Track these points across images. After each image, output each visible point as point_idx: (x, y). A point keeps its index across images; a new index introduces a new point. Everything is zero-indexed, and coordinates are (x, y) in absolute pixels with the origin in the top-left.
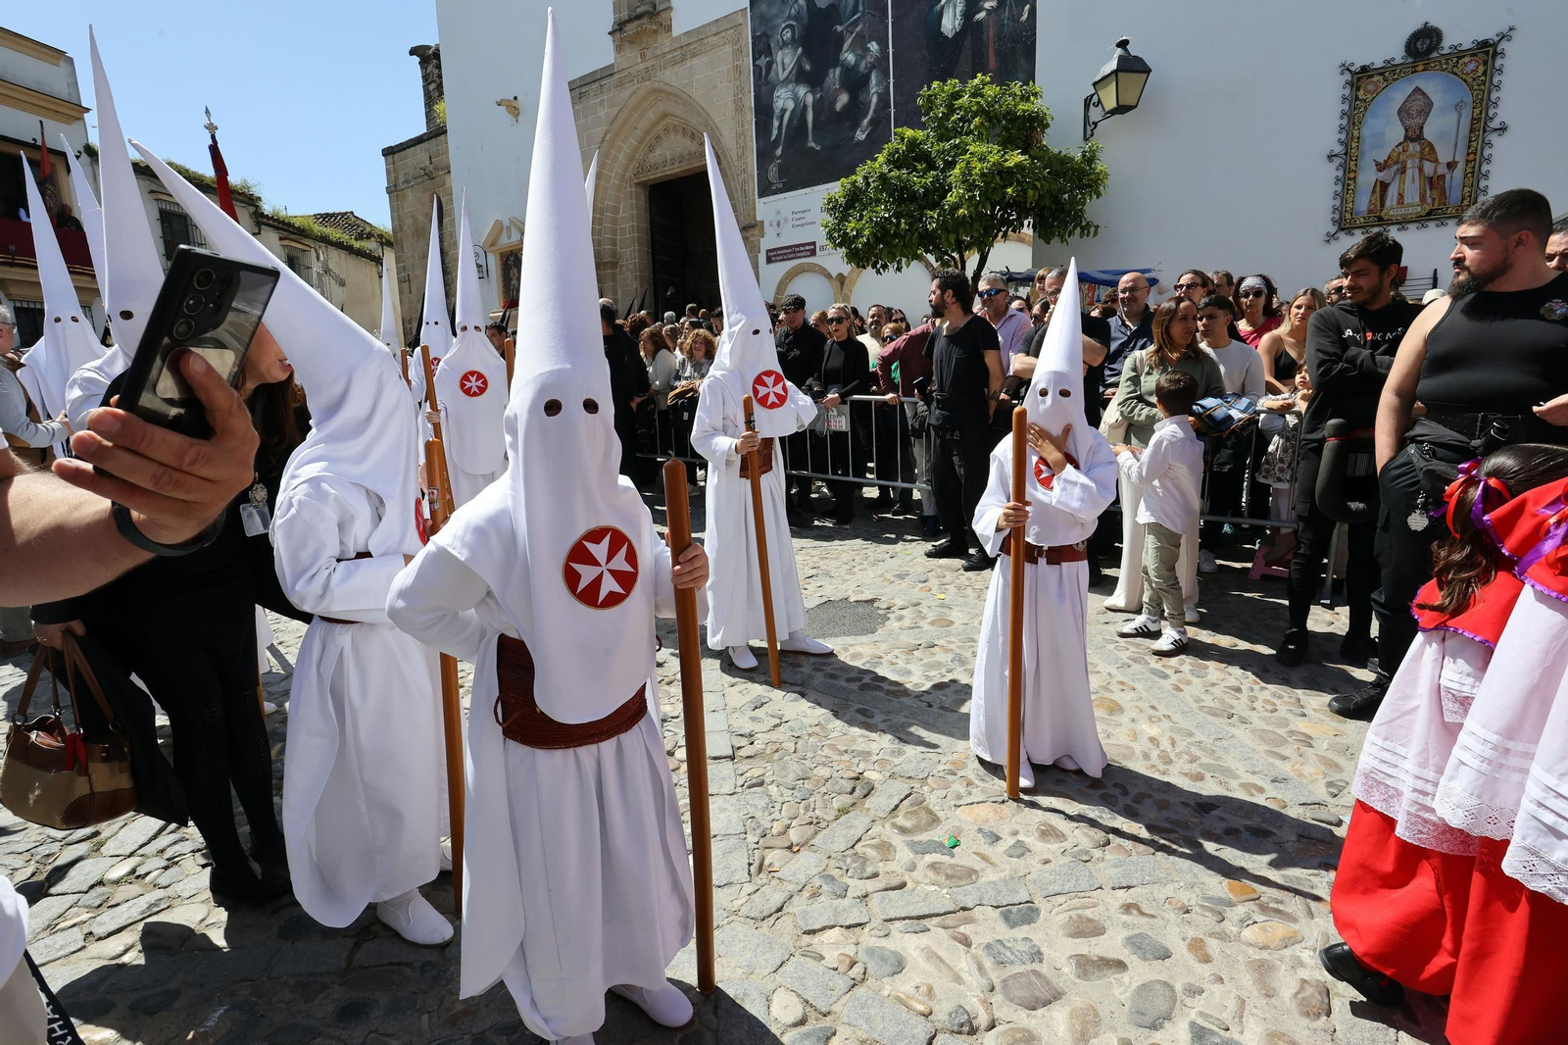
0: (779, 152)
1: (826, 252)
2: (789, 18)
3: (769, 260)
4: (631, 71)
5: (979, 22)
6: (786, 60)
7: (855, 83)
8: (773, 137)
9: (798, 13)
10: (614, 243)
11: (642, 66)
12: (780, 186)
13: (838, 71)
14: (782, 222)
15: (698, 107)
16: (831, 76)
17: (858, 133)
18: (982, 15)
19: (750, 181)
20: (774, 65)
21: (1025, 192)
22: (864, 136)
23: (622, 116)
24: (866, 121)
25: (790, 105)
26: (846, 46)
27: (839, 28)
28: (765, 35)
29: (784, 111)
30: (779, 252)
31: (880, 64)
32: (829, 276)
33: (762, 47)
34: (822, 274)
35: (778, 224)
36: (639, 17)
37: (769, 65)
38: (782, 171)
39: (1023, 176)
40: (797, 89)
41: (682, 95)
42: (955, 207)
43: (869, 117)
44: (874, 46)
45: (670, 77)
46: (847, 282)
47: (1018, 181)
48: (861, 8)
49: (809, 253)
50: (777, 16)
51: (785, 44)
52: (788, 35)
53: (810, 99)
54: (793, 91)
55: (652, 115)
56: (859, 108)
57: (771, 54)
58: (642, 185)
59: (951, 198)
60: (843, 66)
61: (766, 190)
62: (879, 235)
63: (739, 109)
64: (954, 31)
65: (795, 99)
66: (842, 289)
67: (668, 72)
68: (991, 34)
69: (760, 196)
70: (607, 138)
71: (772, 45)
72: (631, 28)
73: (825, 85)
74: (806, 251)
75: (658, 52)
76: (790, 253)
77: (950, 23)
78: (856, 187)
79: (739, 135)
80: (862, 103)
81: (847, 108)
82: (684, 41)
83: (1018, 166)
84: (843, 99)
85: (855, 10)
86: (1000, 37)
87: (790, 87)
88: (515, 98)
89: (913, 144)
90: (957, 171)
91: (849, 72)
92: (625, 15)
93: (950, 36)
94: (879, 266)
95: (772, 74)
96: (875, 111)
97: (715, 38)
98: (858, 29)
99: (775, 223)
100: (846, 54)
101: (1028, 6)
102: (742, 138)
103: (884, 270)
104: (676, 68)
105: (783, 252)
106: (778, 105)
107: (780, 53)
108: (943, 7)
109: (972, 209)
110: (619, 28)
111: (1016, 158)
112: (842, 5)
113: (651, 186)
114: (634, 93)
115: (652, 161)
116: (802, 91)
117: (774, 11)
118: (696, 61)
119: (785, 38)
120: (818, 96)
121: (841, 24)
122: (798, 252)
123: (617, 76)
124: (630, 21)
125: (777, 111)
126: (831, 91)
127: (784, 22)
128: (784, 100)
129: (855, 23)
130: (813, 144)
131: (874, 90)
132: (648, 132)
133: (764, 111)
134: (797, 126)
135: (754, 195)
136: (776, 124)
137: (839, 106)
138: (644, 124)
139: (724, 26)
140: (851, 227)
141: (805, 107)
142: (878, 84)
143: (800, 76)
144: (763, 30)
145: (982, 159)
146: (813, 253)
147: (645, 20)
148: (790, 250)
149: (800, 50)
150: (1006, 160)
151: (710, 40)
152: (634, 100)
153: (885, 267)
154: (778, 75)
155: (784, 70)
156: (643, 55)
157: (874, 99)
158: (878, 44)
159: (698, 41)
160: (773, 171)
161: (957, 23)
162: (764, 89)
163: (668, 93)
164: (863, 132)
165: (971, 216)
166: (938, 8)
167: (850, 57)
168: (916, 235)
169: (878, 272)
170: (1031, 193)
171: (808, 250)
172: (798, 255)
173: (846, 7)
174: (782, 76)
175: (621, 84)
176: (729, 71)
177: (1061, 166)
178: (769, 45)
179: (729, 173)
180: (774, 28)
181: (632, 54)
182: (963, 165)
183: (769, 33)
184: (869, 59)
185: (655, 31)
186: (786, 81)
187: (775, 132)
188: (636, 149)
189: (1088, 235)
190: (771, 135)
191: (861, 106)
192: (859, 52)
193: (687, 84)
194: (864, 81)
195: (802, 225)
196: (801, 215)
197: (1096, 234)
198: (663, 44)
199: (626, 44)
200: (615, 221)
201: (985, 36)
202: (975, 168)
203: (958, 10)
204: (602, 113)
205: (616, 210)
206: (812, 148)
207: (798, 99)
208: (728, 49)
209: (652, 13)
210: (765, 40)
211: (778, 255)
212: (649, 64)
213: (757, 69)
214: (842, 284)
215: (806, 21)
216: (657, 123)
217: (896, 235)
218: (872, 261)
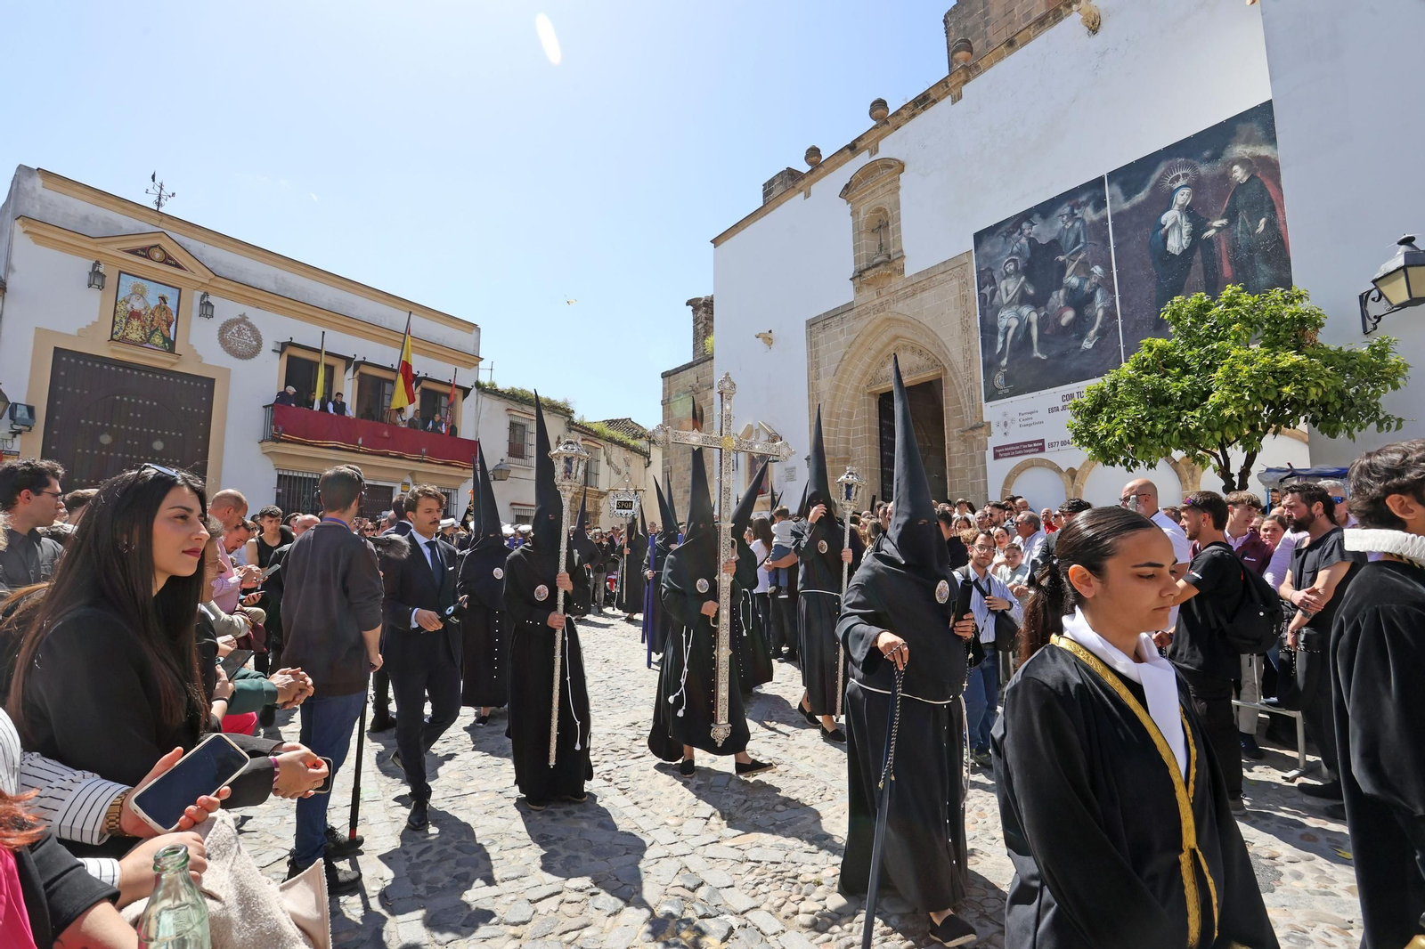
0: (1004, 362)
1: (1056, 448)
2: (1012, 254)
3: (996, 456)
4: (868, 305)
5: (1209, 240)
6: (1009, 287)
7: (1080, 301)
8: (999, 350)
9: (1021, 250)
10: (847, 441)
11: (877, 302)
12: (1007, 391)
13: (1062, 292)
14: (1009, 422)
15: (927, 330)
16: (1055, 297)
17: (1085, 342)
18: (1211, 232)
19: (977, 388)
20: (998, 292)
21: (1306, 390)
22: (1091, 345)
23: (859, 340)
24: (1092, 333)
25: (1015, 323)
26: (1069, 272)
27: (1061, 258)
28: (989, 269)
29: (1008, 328)
30: (1006, 449)
31: (1106, 283)
32: (1059, 470)
33: (987, 278)
34: (1051, 468)
35: (1006, 424)
36: (877, 265)
37: (993, 293)
38: (1008, 378)
39: (1302, 376)
40: (1021, 309)
41: (913, 321)
42: (1219, 407)
43: (1096, 328)
44: (1097, 270)
45: (902, 308)
46: (1078, 475)
47: (1296, 380)
48: (1082, 240)
49: (1037, 450)
50: (1000, 254)
51: (1008, 275)
52: (1011, 267)
53: (1034, 317)
54: (1016, 312)
55: (885, 338)
56: (1084, 321)
57: (995, 284)
58: (873, 394)
59: (1214, 399)
60: (1067, 288)
61: (992, 395)
62: (1133, 435)
63: (966, 329)
64: (1181, 249)
65: (1019, 317)
66: (1073, 483)
67: (900, 305)
68: (1223, 247)
69: (987, 400)
70: (846, 358)
71: (996, 277)
72: (870, 274)
73: (1049, 305)
74: (1034, 447)
75: (892, 290)
76: (1018, 450)
77: (1175, 244)
78: (1104, 393)
79: (965, 351)
80: (1088, 317)
81: (1072, 323)
82: (915, 280)
83: (1296, 366)
84: (1069, 315)
85: (1077, 242)
86: (1234, 249)
87: (1014, 308)
88: (770, 332)
89: (1162, 352)
90: (1219, 374)
91: (1072, 292)
92: (864, 265)
93: (1177, 253)
94: (1129, 464)
95: (996, 299)
96: (1101, 323)
97: (942, 275)
98: (1081, 257)
99: (1002, 424)
100: (1069, 279)
101: (1263, 220)
102: (968, 352)
103: (1134, 467)
104: (908, 301)
105: (1012, 448)
106: (1002, 324)
107: (1004, 282)
108: (1167, 231)
109: (1240, 409)
110: (859, 275)
111: (1289, 359)
112: (1063, 240)
113: (881, 394)
114: (870, 322)
115: (884, 375)
116: (1025, 311)
117: (997, 250)
118: (925, 294)
119: (1008, 270)
120: (1043, 314)
121: (1063, 255)
122: (1026, 449)
123: (856, 310)
124: (868, 269)
125: (1001, 329)
126: (1056, 309)
127: (1007, 257)
128: (1007, 319)
129: (1078, 252)
130: (1039, 355)
131: (1099, 306)
132: (881, 351)
133: (989, 330)
134: (1022, 341)
135: (981, 400)
136: (1000, 339)
137: (1064, 322)
138: (878, 345)
139: (951, 267)
140: (1101, 427)
141: (1029, 324)
142: (1104, 300)
143: (1023, 299)
144: (987, 265)
145: (1248, 361)
146: (1042, 449)
147: (882, 267)
148: (1018, 448)
149: (1023, 278)
150: (1279, 361)
151: (938, 277)
152: (870, 328)
153: (1135, 464)
154: (1001, 299)
155: (1007, 295)
156: (879, 294)
157: (1100, 313)
158: (1101, 267)
159: (928, 278)
160: (999, 379)
161: (1184, 242)
162: (988, 312)
163: (898, 320)
164: (1090, 341)
165: (1239, 416)
166: (1163, 231)
167: (1074, 281)
168: (1176, 433)
169: (1129, 470)
170: (1313, 390)
171: (1036, 447)
172: (1027, 451)
173: (1067, 241)
174: (1005, 300)
175: (859, 315)
176: (955, 299)
177: (1344, 362)
178: (993, 277)
179: (955, 382)
180: (997, 263)
181: (869, 294)
182: (1225, 367)
183: (993, 268)
184: (1093, 280)
185: (890, 275)
186: (1010, 304)
187: (1000, 347)
188: (869, 366)
189: (1388, 428)
190: (996, 348)
191: (1087, 320)
192: (1083, 275)
193: (918, 312)
194: (1090, 298)
195: (1030, 425)
196: (1029, 416)
197: (1398, 427)
198: (896, 283)
199: (865, 286)
200: (849, 424)
201: (1216, 249)
202: (1241, 371)
203: (1184, 232)
204: (842, 339)
205: (850, 415)
206: (1038, 358)
207: (1022, 317)
208: (955, 282)
209: (889, 261)
210: (989, 273)
211: (1007, 452)
212: (884, 299)
213: (982, 298)
214: (1073, 478)
215: (1028, 256)
216: (889, 344)
217: (1152, 435)
218: (1122, 459)
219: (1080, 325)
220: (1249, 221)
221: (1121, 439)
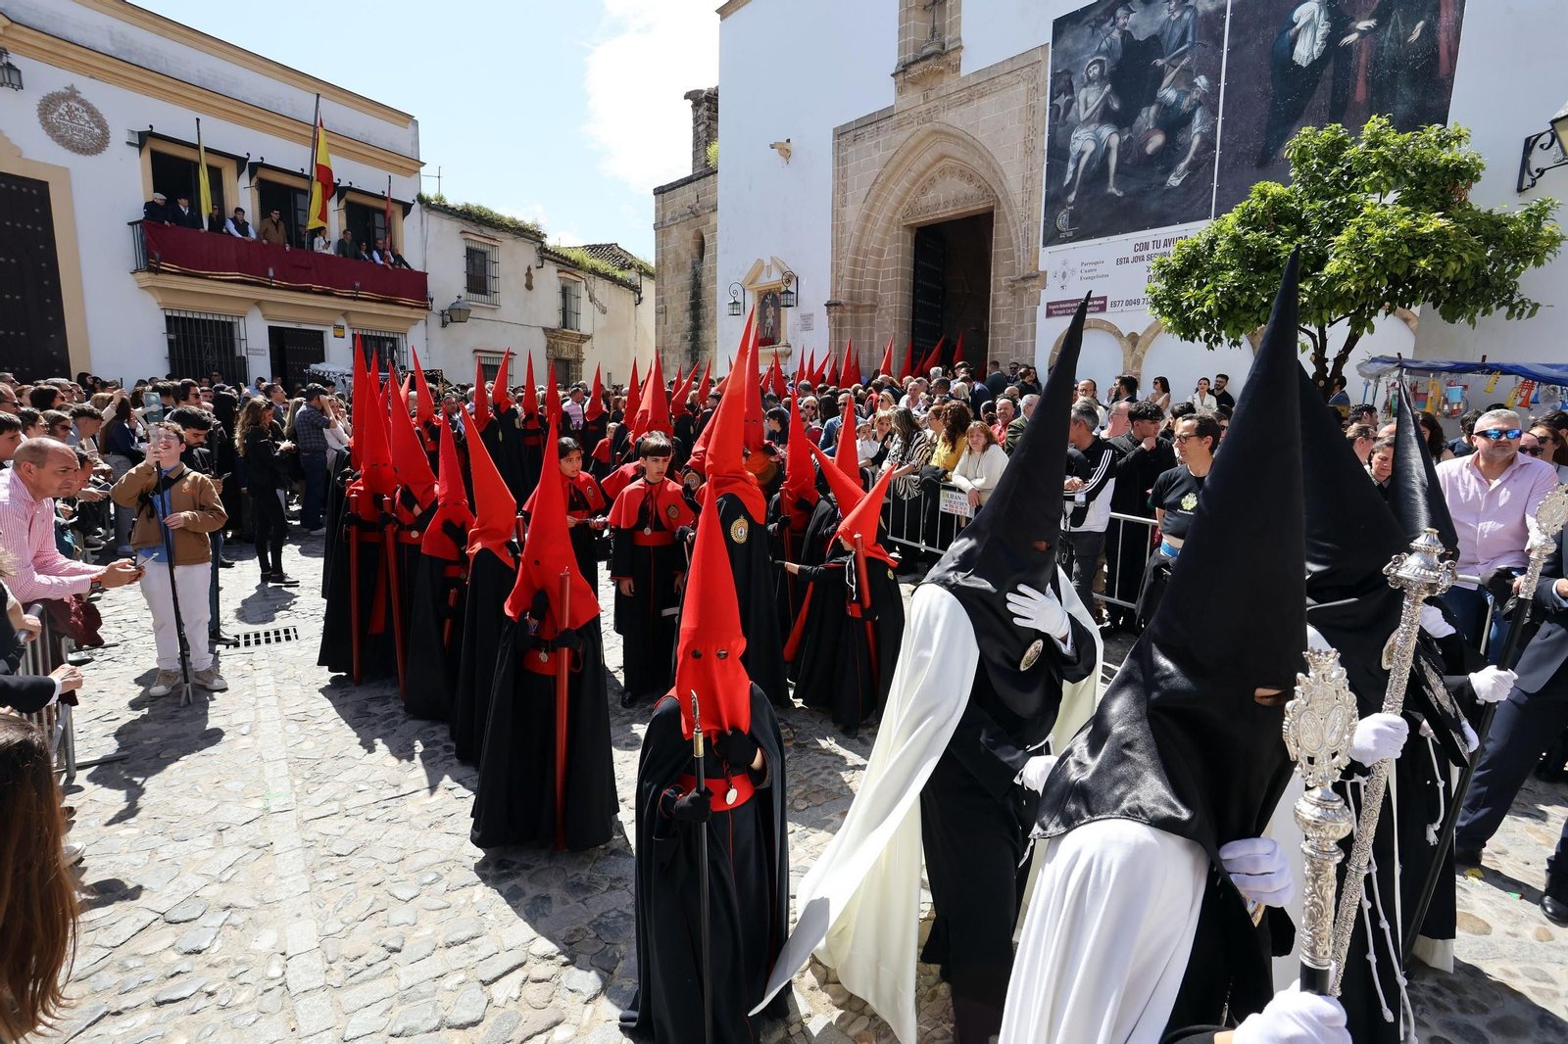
0: (1072, 198)
1: (1119, 309)
2: (1099, 52)
3: (1049, 314)
4: (912, 112)
5: (1348, 47)
6: (1090, 98)
7: (1174, 122)
8: (1067, 182)
9: (1110, 47)
10: (875, 285)
11: (923, 108)
12: (1070, 234)
13: (1153, 109)
14: (1068, 273)
15: (981, 148)
16: (1144, 115)
17: (1172, 177)
18: (1353, 37)
19: (1035, 229)
20: (1075, 104)
21: (1445, 265)
22: (1178, 182)
23: (897, 158)
24: (1182, 165)
25: (1090, 147)
26: (1166, 82)
27: (1160, 62)
28: (1067, 72)
29: (1081, 153)
30: (1061, 306)
31: (1208, 101)
32: (1119, 335)
33: (1063, 85)
34: (1110, 332)
35: (1064, 275)
36: (926, 58)
37: (1069, 105)
38: (1074, 219)
39: (1444, 246)
40: (1100, 129)
41: (966, 137)
42: (1334, 279)
43: (1187, 161)
44: (1202, 81)
45: (954, 118)
46: (1140, 342)
47: (1436, 251)
48: (1190, 39)
49: (1098, 309)
50: (1083, 51)
51: (1090, 81)
52: (1095, 71)
53: (1115, 140)
54: (1094, 132)
55: (928, 157)
56: (1175, 150)
57: (1072, 92)
58: (910, 227)
59: (1332, 267)
60: (1160, 104)
61: (1052, 238)
62: (1225, 307)
63: (1029, 152)
64: (1311, 59)
65: (1097, 140)
66: (1133, 350)
67: (951, 114)
68: (1363, 60)
69: (1046, 244)
70: (880, 180)
71: (1075, 83)
72: (916, 70)
73: (1136, 125)
75: (943, 93)
77: (1305, 50)
78: (1197, 252)
79: (1026, 179)
80: (1180, 145)
81: (1161, 151)
82: (973, 81)
83: (1440, 233)
84: (1157, 140)
85: (1183, 40)
86: (1375, 63)
87: (1092, 127)
88: (788, 141)
89: (1277, 202)
90: (1343, 238)
91: (1166, 109)
92: (910, 56)
93: (1304, 65)
94: (1211, 340)
95: (1072, 114)
96: (1195, 154)
97: (1008, 77)
98: (1184, 62)
99: (1060, 274)
100: (1165, 91)
101: (1421, 24)
102: (1029, 182)
103: (1216, 344)
104: (962, 109)
105: (1068, 305)
106: (1075, 147)
107: (1084, 91)
108: (1298, 32)
109: (1361, 284)
110: (904, 69)
111: (1434, 222)
112: (1166, 37)
113: (918, 229)
114: (913, 135)
115: (924, 204)
116: (1106, 131)
117: (1080, 46)
118: (984, 101)
119: (1091, 75)
120: (1126, 137)
121: (1162, 58)
123: (896, 118)
124: (915, 62)
125: (1074, 154)
126: (1143, 132)
127: (1092, 57)
128: (1083, 142)
129: (1182, 55)
130: (1114, 190)
131: (1197, 130)
132: (922, 174)
133: (1058, 154)
134: (1097, 171)
135: (1038, 243)
136: (1071, 167)
137: (1150, 149)
138: (919, 166)
139: (1019, 66)
140: (1189, 294)
141: (1108, 149)
142: (1202, 124)
143: (1106, 116)
144: (1065, 67)
145: (1382, 224)
146: (1103, 308)
147: (932, 61)
149: (1108, 88)
150: (1421, 225)
151: (1002, 79)
152: (912, 142)
153: (1218, 340)
154: (1078, 115)
155: (1086, 109)
156: (926, 97)
157: (1196, 141)
158: (1208, 78)
159: (989, 80)
160: (1062, 220)
161: (1316, 49)
162: (1060, 130)
163: (947, 134)
164: (1178, 177)
165: (1357, 293)
166: (1292, 32)
167: (1169, 94)
169: (1210, 347)
170: (1453, 265)
171: (1097, 306)
173: (1170, 38)
174: (1083, 116)
175: (899, 125)
176: (1021, 111)
177: (1492, 229)
178: (1071, 83)
179: (1009, 218)
180: (1078, 64)
181: (914, 96)
182: (1353, 229)
183: (1072, 70)
184: (1195, 95)
185: (942, 72)
186: (1088, 121)
187: (1069, 177)
188: (908, 191)
189: (1520, 315)
190: (1065, 179)
191: (1179, 148)
192: (1183, 88)
193: (972, 125)
194: (1186, 120)
195: (1092, 278)
196: (1093, 267)
197: (1531, 314)
198: (950, 84)
199: (909, 86)
200: (878, 264)
201: (1354, 62)
202: (1371, 235)
203: (1319, 34)
204: (877, 155)
205: (880, 253)
206: (1113, 195)
207: (1101, 140)
208: (1022, 88)
209: (941, 54)
210: (1066, 77)
211: (1060, 309)
212: (933, 104)
213: (1055, 110)
214: (1134, 345)
215: (1119, 56)
216: (931, 166)
217: (1247, 308)
218: (1203, 333)
219: (1168, 156)
220: (1404, 24)
221: (1210, 311)
